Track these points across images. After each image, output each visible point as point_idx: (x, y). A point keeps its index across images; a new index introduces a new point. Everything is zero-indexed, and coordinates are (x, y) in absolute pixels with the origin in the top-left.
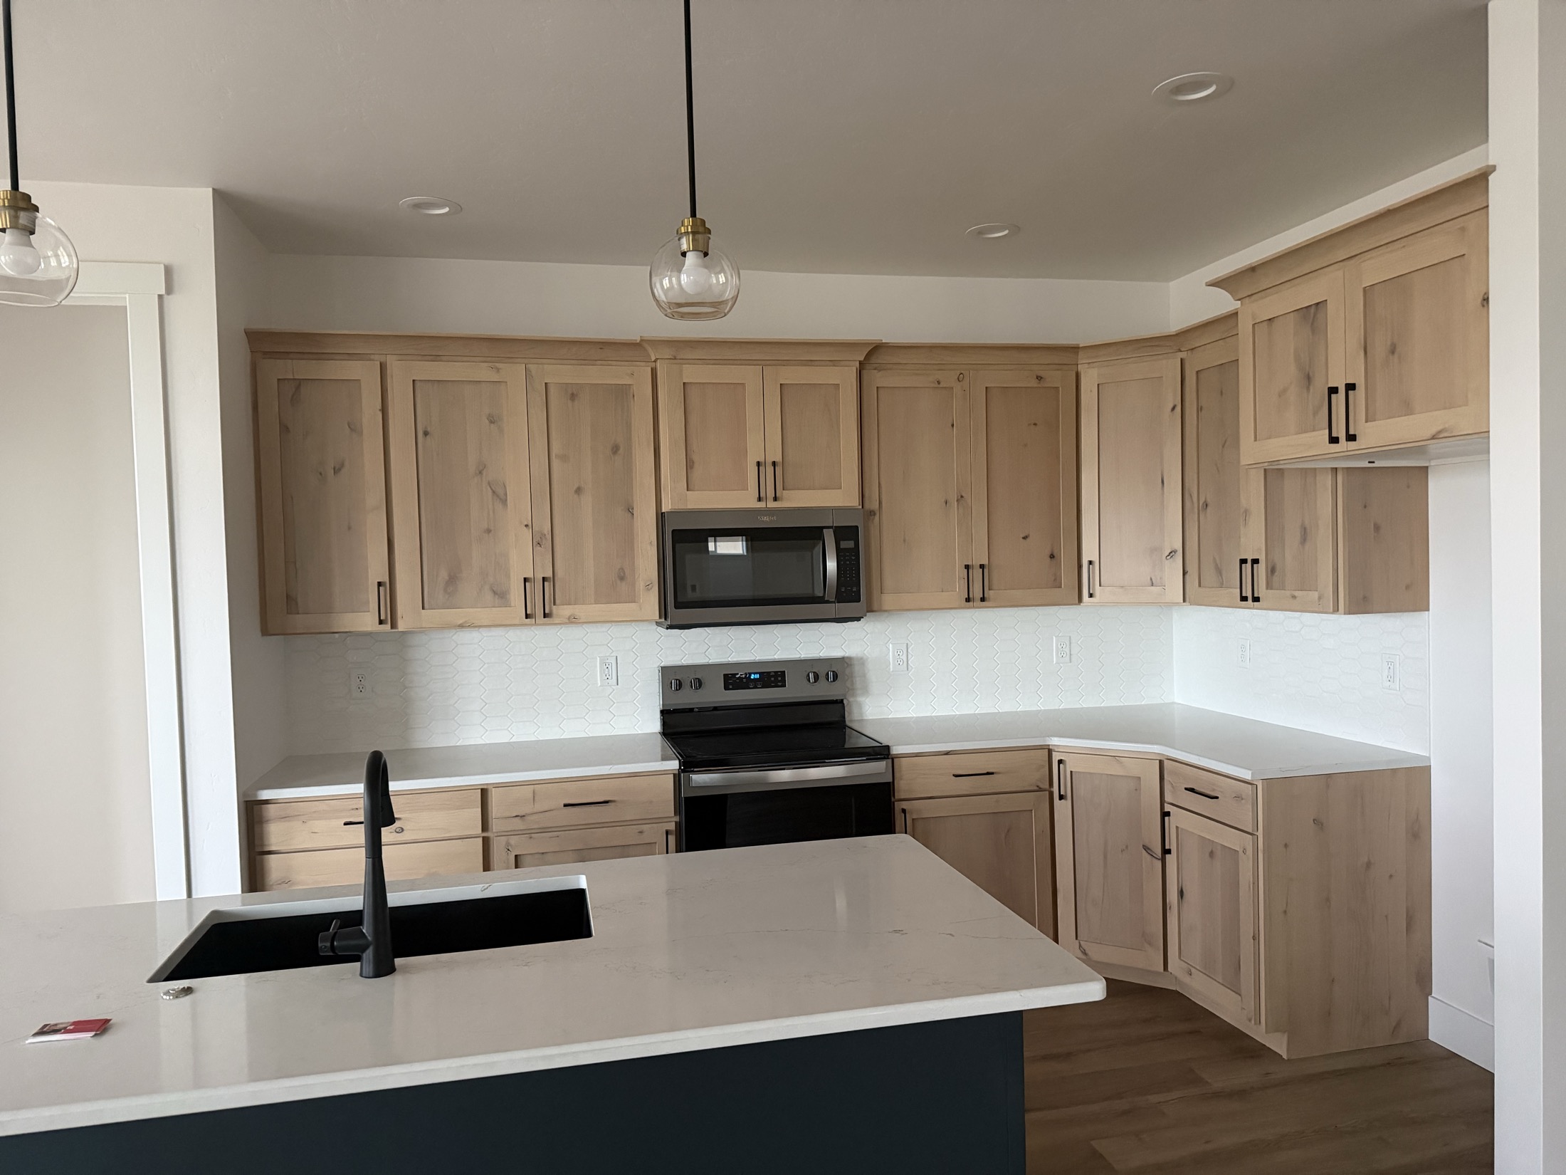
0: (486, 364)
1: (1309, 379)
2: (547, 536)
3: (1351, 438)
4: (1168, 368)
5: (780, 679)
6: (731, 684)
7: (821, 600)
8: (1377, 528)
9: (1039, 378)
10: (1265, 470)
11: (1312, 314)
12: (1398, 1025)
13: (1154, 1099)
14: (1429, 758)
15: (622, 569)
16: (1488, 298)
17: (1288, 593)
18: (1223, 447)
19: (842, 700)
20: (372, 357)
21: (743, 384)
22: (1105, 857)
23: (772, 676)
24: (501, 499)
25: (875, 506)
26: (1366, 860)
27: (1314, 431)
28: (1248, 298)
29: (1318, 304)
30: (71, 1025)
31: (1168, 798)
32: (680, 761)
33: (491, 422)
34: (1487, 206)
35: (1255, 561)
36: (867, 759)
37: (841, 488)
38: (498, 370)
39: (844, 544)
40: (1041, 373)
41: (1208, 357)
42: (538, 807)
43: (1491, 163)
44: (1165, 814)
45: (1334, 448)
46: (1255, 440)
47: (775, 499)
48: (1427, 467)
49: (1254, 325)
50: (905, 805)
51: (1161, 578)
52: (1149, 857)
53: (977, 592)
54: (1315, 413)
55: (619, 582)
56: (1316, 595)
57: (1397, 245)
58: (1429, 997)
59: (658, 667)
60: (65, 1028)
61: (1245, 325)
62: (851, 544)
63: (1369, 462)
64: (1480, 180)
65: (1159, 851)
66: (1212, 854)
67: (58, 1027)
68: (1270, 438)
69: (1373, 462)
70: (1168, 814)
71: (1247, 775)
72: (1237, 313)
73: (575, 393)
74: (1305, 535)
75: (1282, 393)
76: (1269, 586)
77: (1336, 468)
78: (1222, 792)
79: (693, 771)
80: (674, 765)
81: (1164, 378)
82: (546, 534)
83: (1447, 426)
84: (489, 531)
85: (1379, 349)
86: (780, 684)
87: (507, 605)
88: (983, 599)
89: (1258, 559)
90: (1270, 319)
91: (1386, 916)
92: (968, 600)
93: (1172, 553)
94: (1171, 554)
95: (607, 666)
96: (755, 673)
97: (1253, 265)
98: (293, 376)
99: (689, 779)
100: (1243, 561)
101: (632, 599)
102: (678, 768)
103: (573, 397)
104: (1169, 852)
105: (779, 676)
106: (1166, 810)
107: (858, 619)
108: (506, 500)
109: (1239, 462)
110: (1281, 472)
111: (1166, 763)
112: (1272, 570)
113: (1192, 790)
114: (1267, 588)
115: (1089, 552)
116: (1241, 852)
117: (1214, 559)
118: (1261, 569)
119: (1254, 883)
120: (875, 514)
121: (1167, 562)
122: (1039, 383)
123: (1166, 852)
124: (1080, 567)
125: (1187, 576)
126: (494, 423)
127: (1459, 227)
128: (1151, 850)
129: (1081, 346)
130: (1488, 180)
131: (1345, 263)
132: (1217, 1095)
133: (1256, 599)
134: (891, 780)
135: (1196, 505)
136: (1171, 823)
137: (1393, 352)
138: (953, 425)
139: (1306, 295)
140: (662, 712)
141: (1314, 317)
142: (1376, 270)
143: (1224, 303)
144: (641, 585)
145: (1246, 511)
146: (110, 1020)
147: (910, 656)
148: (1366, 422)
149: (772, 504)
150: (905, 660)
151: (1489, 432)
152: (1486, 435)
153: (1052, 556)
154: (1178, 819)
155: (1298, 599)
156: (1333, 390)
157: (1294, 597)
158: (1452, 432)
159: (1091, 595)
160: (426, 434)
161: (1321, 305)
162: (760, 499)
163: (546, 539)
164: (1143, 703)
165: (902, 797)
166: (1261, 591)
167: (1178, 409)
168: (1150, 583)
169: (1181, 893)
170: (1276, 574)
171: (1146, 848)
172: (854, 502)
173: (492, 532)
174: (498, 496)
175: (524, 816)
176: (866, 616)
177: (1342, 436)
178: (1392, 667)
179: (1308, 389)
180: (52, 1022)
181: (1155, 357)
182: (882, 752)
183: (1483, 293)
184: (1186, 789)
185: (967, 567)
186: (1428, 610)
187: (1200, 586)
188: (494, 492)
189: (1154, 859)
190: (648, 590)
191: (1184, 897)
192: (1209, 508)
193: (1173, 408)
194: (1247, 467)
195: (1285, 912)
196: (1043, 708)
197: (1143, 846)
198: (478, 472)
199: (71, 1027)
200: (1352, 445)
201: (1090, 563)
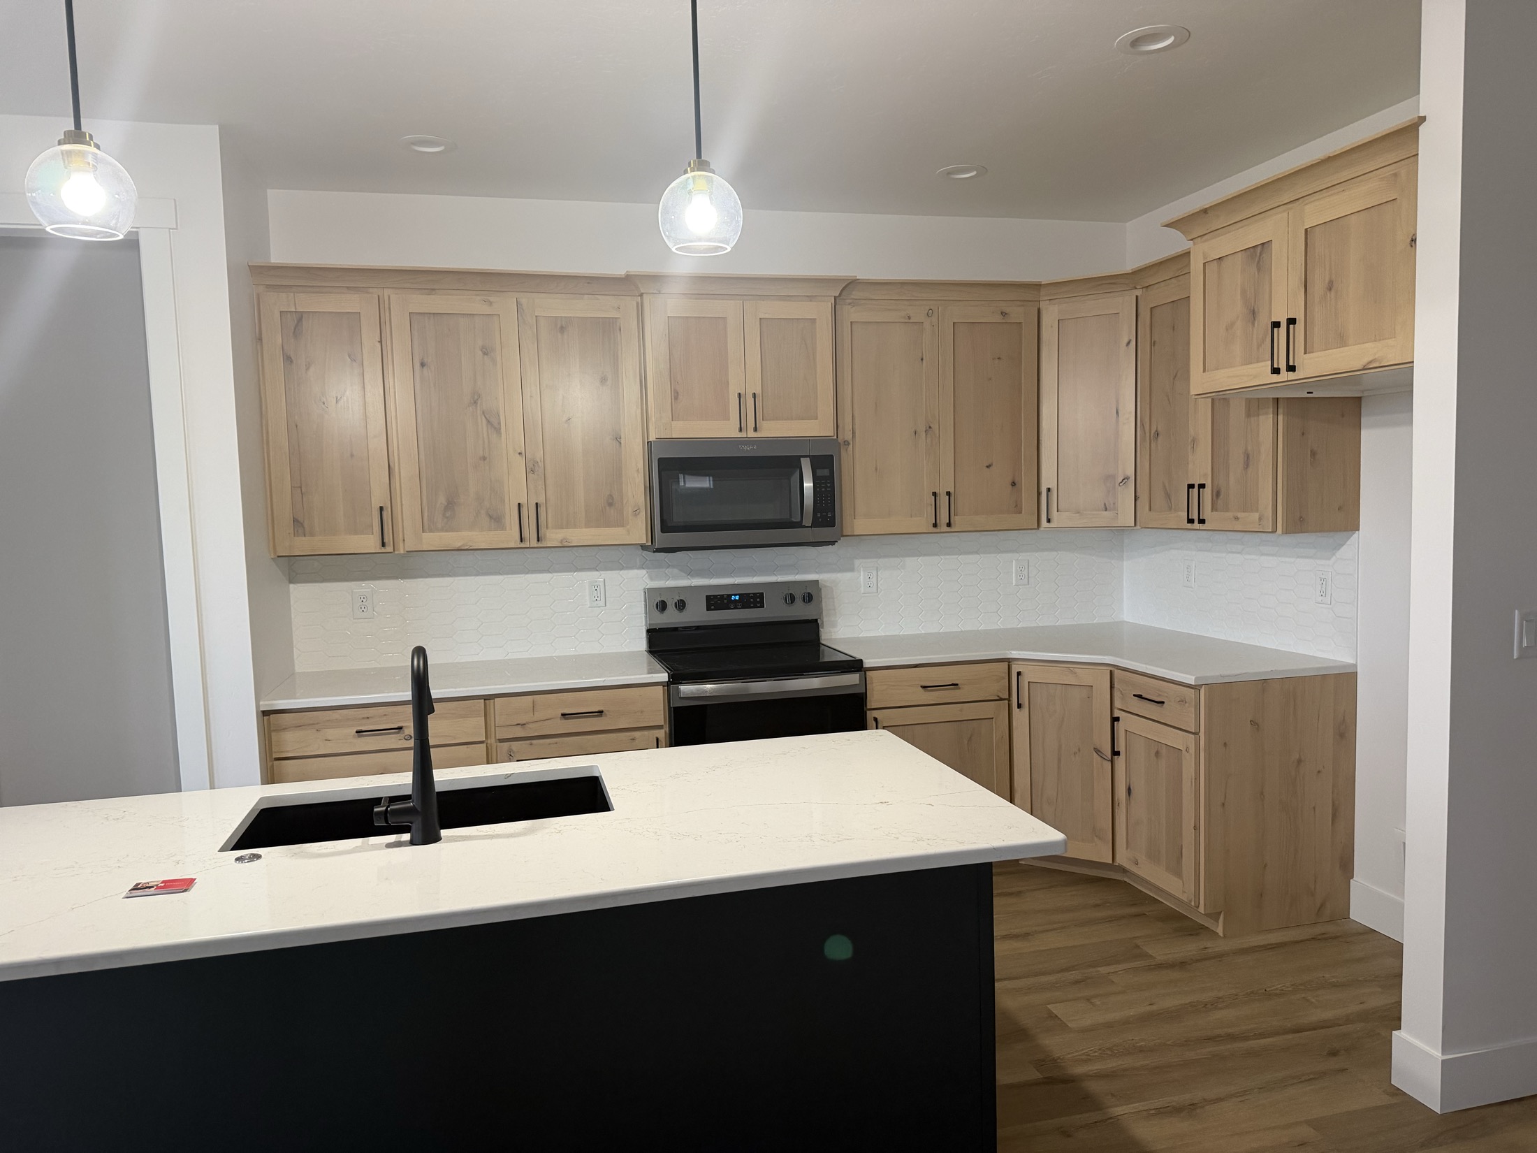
0: (479, 298)
1: (1253, 313)
2: (540, 463)
3: (1291, 368)
4: (1123, 303)
5: (758, 600)
6: (713, 604)
7: (799, 525)
8: (1313, 454)
9: (1004, 314)
10: (1213, 399)
11: (1258, 254)
12: (1322, 905)
13: (1103, 970)
14: (1355, 666)
15: (611, 496)
16: (1416, 239)
17: (1230, 514)
18: (1174, 379)
19: (817, 620)
20: (371, 290)
21: (725, 318)
22: (1059, 760)
23: (752, 597)
24: (495, 428)
25: (848, 436)
26: (1298, 757)
27: (1257, 362)
28: (1199, 238)
29: (1263, 244)
30: (162, 883)
31: (1117, 704)
32: (669, 674)
33: (485, 354)
34: (1417, 154)
35: (1202, 486)
36: (842, 672)
37: (817, 419)
38: (491, 303)
39: (820, 472)
40: (1007, 310)
41: (1164, 294)
42: (539, 715)
43: (1422, 114)
44: (1115, 720)
45: (1275, 378)
46: (1204, 371)
47: (755, 429)
48: (1360, 398)
49: (1204, 264)
50: (875, 714)
51: (1114, 504)
52: (1099, 758)
53: (944, 518)
54: (1259, 346)
55: (608, 508)
56: (1256, 515)
57: (1339, 188)
58: (1351, 881)
59: (645, 589)
60: (157, 885)
61: (1196, 264)
62: (826, 472)
63: (1308, 393)
64: (1410, 131)
65: (1108, 753)
66: (1157, 754)
67: (150, 885)
68: (1218, 369)
69: (1312, 393)
70: (1117, 719)
71: (1190, 680)
72: (1190, 252)
73: (564, 326)
74: (1247, 460)
75: (1230, 327)
76: (1214, 508)
77: (1278, 398)
78: (1167, 697)
79: (681, 683)
80: (664, 677)
81: (1120, 314)
82: (539, 461)
83: (1376, 356)
84: (484, 459)
85: (1318, 287)
86: (759, 605)
87: (503, 528)
88: (949, 525)
89: (1204, 484)
90: (1219, 258)
91: (1314, 808)
92: (935, 525)
93: (1126, 479)
94: (1124, 481)
95: (596, 588)
96: (735, 595)
97: (1206, 207)
98: (296, 309)
99: (678, 691)
100: (1191, 486)
101: (620, 523)
102: (667, 680)
103: (562, 329)
104: (1118, 754)
105: (758, 597)
106: (1115, 716)
107: (833, 543)
108: (500, 429)
109: (1189, 392)
110: (1226, 400)
111: (1116, 672)
112: (1217, 494)
113: (1140, 696)
114: (1212, 511)
115: (1048, 480)
116: (1184, 751)
117: (1164, 486)
118: (1207, 493)
119: (1195, 779)
120: (849, 444)
121: (1119, 488)
122: (1003, 319)
123: (1116, 753)
124: (1039, 494)
125: (1138, 502)
126: (487, 354)
127: (1392, 172)
128: (1102, 753)
129: (1042, 283)
130: (1418, 130)
131: (1290, 206)
132: (1161, 966)
133: (1202, 521)
134: (864, 691)
135: (1148, 434)
136: (1121, 727)
137: (1330, 289)
138: (922, 359)
139: (1252, 235)
140: (648, 631)
141: (1260, 255)
142: (1316, 213)
143: (1176, 243)
144: (629, 510)
145: (1194, 440)
146: (195, 879)
147: (879, 579)
148: (1305, 353)
149: (751, 434)
150: (875, 582)
151: (1413, 362)
152: (1410, 365)
153: (1014, 484)
154: (1126, 723)
155: (1240, 520)
156: (1276, 325)
157: (1237, 518)
158: (1380, 363)
159: (1049, 521)
160: (423, 365)
161: (1266, 245)
162: (741, 430)
163: (539, 466)
164: (1095, 622)
165: (873, 707)
166: (1207, 514)
167: (1133, 343)
168: (1104, 509)
169: (1129, 791)
170: (1221, 497)
171: (1097, 751)
172: (829, 432)
173: (488, 459)
174: (492, 425)
175: (525, 724)
176: (840, 539)
177: (1283, 366)
178: (1324, 583)
179: (1253, 324)
180: (144, 881)
181: (1112, 294)
182: (855, 666)
183: (1412, 234)
184: (1134, 695)
185: (935, 494)
186: (1359, 530)
187: (1150, 510)
188: (488, 421)
189: (1104, 760)
190: (636, 515)
191: (1132, 794)
192: (1160, 438)
193: (1129, 343)
194: (1196, 397)
195: (1223, 804)
196: (1002, 627)
197: (1094, 748)
198: (472, 401)
199: (162, 885)
200: (1291, 375)
201: (1049, 490)
